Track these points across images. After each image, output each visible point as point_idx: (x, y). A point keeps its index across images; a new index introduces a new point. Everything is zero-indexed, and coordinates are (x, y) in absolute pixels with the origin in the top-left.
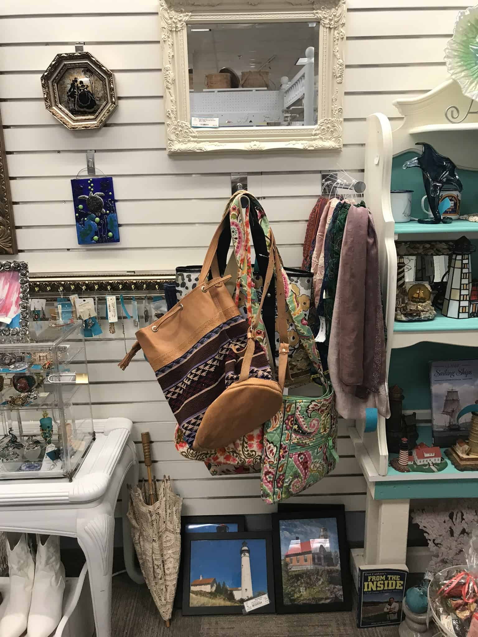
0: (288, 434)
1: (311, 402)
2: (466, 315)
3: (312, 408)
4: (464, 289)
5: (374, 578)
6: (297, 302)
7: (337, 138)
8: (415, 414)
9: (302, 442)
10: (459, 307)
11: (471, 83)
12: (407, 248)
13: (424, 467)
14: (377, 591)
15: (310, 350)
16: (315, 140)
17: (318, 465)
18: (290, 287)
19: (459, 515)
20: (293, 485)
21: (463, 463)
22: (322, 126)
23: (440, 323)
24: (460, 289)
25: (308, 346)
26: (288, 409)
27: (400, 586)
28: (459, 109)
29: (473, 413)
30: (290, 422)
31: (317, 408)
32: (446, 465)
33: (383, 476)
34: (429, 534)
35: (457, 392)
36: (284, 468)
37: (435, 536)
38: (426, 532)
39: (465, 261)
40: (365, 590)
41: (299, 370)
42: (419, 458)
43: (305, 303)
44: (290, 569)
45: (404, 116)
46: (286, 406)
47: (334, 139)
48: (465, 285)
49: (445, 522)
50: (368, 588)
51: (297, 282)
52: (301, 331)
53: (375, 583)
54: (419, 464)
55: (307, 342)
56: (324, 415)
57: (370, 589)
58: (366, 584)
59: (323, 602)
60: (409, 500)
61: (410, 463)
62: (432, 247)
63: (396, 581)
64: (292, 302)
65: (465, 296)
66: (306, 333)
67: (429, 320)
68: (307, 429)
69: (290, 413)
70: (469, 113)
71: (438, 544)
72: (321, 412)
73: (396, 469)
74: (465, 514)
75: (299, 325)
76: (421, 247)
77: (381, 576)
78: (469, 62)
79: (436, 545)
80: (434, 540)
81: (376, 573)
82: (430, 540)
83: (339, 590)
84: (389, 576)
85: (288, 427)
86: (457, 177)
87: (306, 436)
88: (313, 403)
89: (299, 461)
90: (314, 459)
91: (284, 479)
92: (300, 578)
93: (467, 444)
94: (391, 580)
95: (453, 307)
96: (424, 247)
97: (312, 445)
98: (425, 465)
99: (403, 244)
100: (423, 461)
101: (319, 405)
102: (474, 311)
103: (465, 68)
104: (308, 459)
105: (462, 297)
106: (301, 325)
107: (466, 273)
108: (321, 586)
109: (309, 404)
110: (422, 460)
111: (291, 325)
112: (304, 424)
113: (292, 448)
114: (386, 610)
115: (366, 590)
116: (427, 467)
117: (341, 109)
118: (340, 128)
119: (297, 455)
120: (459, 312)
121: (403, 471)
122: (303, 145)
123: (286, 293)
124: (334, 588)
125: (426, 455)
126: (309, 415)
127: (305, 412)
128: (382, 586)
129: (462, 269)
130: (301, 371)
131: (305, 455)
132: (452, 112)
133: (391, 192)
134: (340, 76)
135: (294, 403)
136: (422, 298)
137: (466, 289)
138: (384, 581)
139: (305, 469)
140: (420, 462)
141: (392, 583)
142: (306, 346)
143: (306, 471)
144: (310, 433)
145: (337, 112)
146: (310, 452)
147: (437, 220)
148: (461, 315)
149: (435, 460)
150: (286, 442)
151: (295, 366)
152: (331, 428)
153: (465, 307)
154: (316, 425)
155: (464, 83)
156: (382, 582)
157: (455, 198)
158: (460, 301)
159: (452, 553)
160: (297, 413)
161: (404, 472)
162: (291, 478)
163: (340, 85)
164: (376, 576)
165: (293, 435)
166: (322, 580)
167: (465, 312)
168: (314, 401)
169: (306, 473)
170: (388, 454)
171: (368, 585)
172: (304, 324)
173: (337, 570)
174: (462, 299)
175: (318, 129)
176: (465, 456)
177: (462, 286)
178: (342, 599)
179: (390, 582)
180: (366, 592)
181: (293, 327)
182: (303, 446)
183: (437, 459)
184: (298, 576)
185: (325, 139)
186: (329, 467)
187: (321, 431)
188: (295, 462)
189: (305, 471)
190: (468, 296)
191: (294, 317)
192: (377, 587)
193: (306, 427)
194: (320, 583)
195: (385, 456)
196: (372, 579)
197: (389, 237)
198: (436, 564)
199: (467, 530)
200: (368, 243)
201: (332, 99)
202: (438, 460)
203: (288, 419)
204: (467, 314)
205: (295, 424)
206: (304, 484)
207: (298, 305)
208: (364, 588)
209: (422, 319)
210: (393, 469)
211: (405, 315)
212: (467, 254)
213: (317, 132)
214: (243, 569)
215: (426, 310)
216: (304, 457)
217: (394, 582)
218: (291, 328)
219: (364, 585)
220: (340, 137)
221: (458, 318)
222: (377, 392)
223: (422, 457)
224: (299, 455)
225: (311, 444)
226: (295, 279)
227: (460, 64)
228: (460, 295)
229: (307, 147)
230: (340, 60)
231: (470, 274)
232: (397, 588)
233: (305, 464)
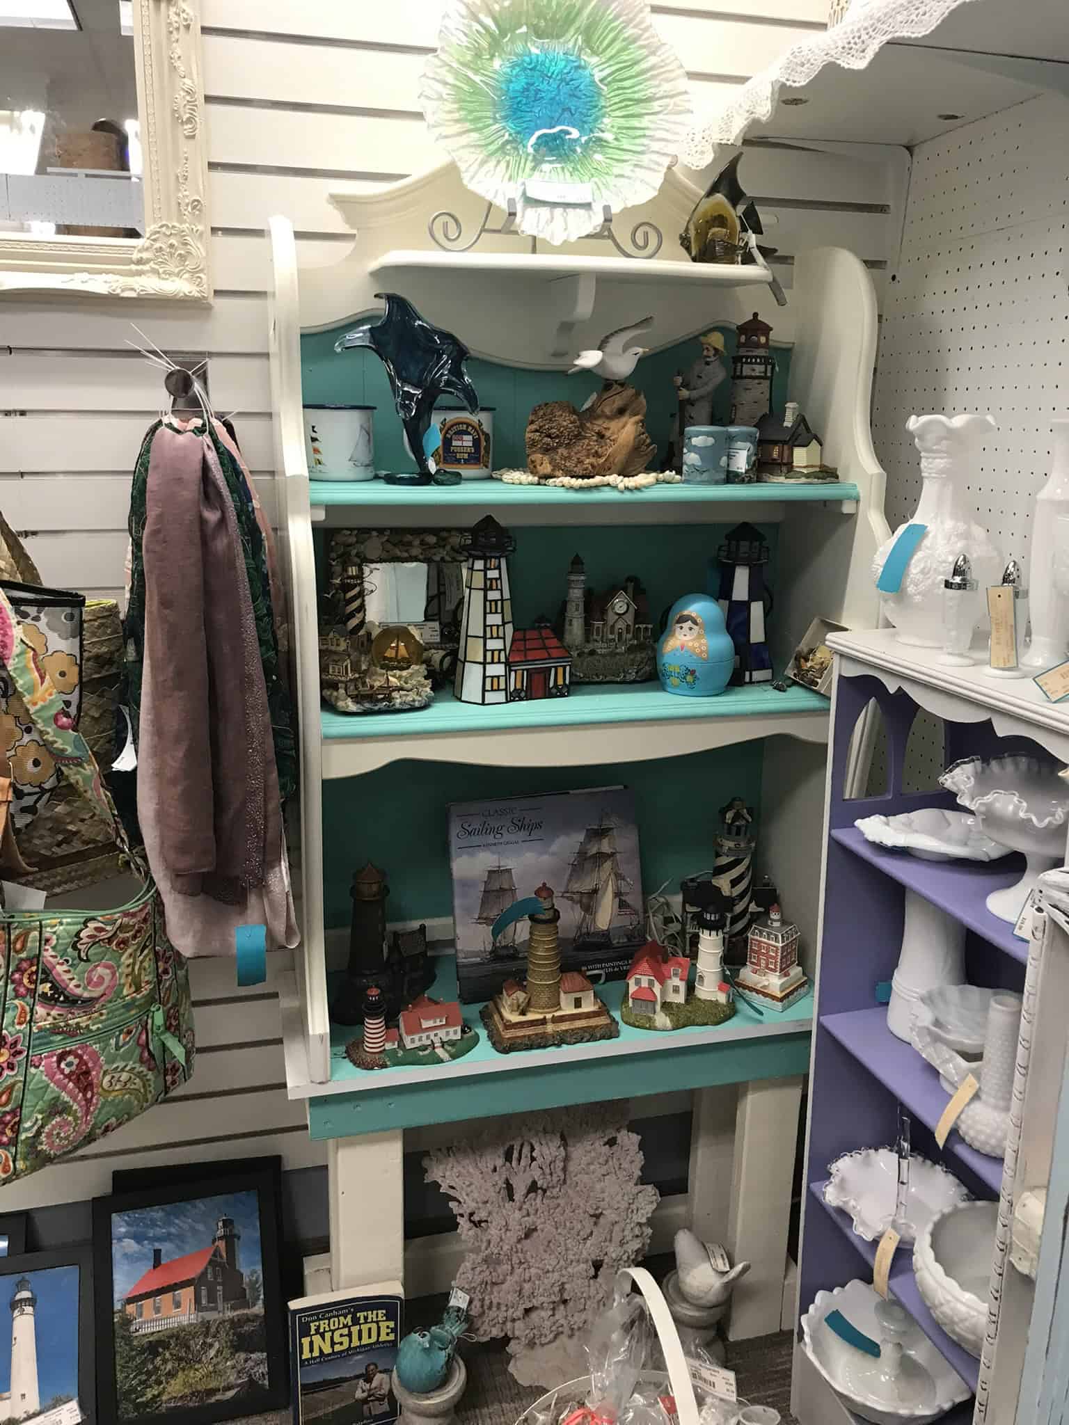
0: (23, 1008)
1: (85, 924)
2: (501, 696)
3: (89, 937)
4: (492, 638)
5: (323, 1325)
6: (38, 670)
7: (195, 272)
8: (423, 928)
9: (68, 1025)
10: (485, 677)
11: (483, 162)
12: (382, 543)
13: (421, 1053)
14: (334, 1353)
15: (90, 792)
16: (140, 273)
17: (124, 1076)
18: (17, 632)
19: (526, 1150)
20: (49, 1135)
21: (508, 1034)
22: (154, 240)
23: (444, 714)
24: (485, 638)
25: (81, 783)
26: (18, 946)
27: (388, 1334)
28: (460, 220)
29: (532, 918)
30: (26, 975)
31: (103, 935)
32: (476, 1039)
33: (320, 1083)
34: (460, 1202)
35: (509, 871)
36: (14, 1094)
37: (474, 1205)
38: (455, 1199)
39: (493, 574)
40: (304, 1357)
41: (87, 843)
42: (408, 1033)
43: (63, 674)
44: (137, 1331)
45: (354, 232)
46: (12, 937)
47: (187, 276)
48: (495, 629)
49: (495, 1170)
50: (311, 1351)
51: (37, 619)
52: (55, 746)
53: (328, 1335)
54: (409, 1046)
55: (78, 773)
56: (129, 951)
57: (316, 1353)
58: (306, 1341)
59: (218, 1397)
60: (399, 1133)
61: (388, 1046)
62: (442, 543)
63: (377, 1322)
64: (24, 670)
65: (496, 653)
66: (69, 750)
67: (413, 709)
68: (78, 991)
69: (23, 955)
70: (483, 230)
71: (480, 1222)
72: (118, 945)
73: (355, 1064)
74: (537, 1146)
75: (49, 730)
76: (417, 542)
77: (342, 1318)
78: (479, 114)
79: (477, 1224)
80: (471, 1214)
81: (328, 1312)
82: (462, 1215)
83: (257, 1364)
84: (361, 1315)
85: (22, 990)
86: (466, 378)
87: (78, 1008)
88: (92, 925)
89: (62, 1072)
90: (111, 1061)
91: (19, 1123)
92: (161, 1350)
93: (523, 988)
94: (366, 1322)
95: (472, 678)
96: (422, 543)
97: (98, 1028)
98: (424, 1048)
99: (374, 533)
100: (420, 1040)
101: (108, 928)
102: (519, 686)
103: (468, 126)
104: (90, 1065)
105: (489, 654)
106: (54, 730)
107: (496, 601)
108: (214, 1361)
109: (79, 927)
110: (416, 1037)
111: (28, 730)
112: (71, 979)
113: (37, 1042)
114: (359, 1395)
115: (306, 1355)
116: (426, 1052)
117: (198, 201)
118: (198, 248)
119: (55, 1059)
120: (484, 690)
121: (369, 1067)
122: (108, 285)
123: (5, 646)
124: (246, 1361)
125: (425, 1024)
126: (83, 954)
127: (70, 950)
128: (346, 1340)
129: (485, 590)
130: (91, 846)
131: (77, 1056)
132: (446, 225)
133: (305, 407)
134: (189, 121)
135: (35, 929)
136: (404, 659)
137: (498, 638)
138: (349, 1327)
139: (84, 1090)
140: (413, 1041)
141: (370, 1329)
142: (77, 782)
143: (89, 1095)
144: (91, 1001)
145: (190, 209)
146: (96, 1047)
147: (425, 479)
148: (490, 697)
149: (448, 1033)
150: (18, 1027)
151: (75, 833)
152: (159, 982)
153: (498, 677)
154: (107, 979)
155: (468, 161)
156: (345, 1331)
157: (473, 427)
158: (484, 664)
159: (512, 1237)
160: (45, 954)
161: (372, 1069)
162: (40, 1117)
163: (191, 142)
164: (329, 1319)
165: (40, 1011)
166: (217, 1345)
167: (499, 690)
168: (93, 919)
169: (89, 1101)
170: (328, 1031)
171: (311, 1343)
172: (62, 727)
173: (257, 1316)
174: (489, 660)
175: (147, 249)
176: (515, 1018)
177: (488, 629)
178: (266, 1382)
179: (365, 1328)
180: (307, 1360)
181: (35, 736)
182: (71, 1033)
183: (451, 1030)
184: (155, 1347)
185: (164, 272)
186: (169, 1078)
187: (125, 992)
188: (52, 1077)
189: (84, 1095)
190: (503, 653)
191: (32, 710)
192: (333, 1344)
193: (78, 986)
194: (212, 1353)
195: (322, 1037)
196: (319, 1327)
197: (298, 512)
198: (473, 1269)
199: (539, 1184)
200: (202, 521)
201: (177, 177)
202: (454, 1033)
203: (18, 969)
204: (504, 693)
205: (43, 982)
206: (86, 1129)
207: (42, 678)
208: (301, 1353)
209: (398, 706)
210: (351, 1064)
211: (358, 699)
212: (495, 558)
213: (145, 255)
214: (15, 1349)
215: (408, 686)
216: (76, 1061)
217: (374, 1326)
218: (27, 738)
219: (301, 1345)
220: (201, 271)
221: (483, 704)
222: (261, 886)
223: (416, 1029)
224: (61, 1057)
225: (94, 1028)
226: (32, 611)
227: (456, 116)
228: (485, 651)
229: (118, 291)
230: (186, 80)
231: (507, 605)
232: (383, 1338)
233: (83, 1079)
